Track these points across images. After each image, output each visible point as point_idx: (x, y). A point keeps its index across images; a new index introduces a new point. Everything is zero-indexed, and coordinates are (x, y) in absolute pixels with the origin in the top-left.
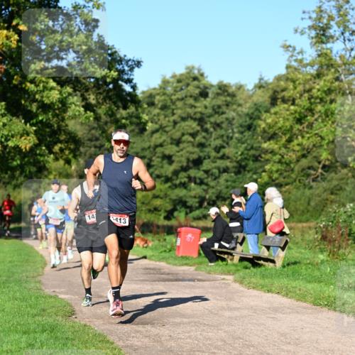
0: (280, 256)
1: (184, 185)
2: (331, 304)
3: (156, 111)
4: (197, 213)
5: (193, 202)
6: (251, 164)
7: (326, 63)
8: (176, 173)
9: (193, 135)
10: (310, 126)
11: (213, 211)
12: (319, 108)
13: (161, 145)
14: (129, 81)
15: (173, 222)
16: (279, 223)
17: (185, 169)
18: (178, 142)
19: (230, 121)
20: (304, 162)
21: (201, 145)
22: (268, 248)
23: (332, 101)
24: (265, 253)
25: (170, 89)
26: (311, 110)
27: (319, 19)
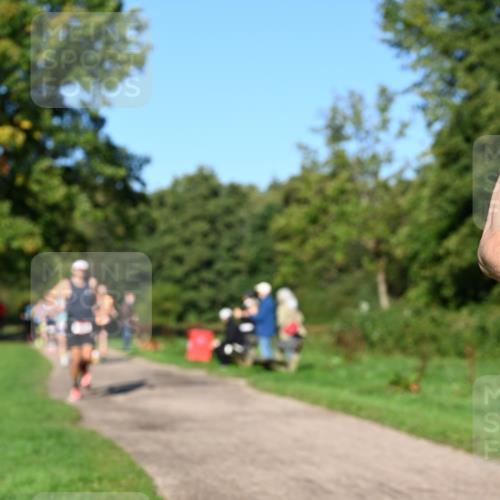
0: (294, 359)
1: (195, 288)
2: (347, 409)
3: (166, 211)
4: (209, 315)
5: (204, 304)
6: (264, 267)
7: (340, 163)
8: (187, 275)
9: (205, 235)
10: (324, 227)
11: (225, 314)
12: (334, 209)
13: (171, 246)
14: (138, 179)
15: (183, 326)
16: (294, 326)
17: (196, 270)
18: (188, 243)
19: (242, 222)
20: (319, 264)
21: (213, 246)
22: (282, 350)
23: (347, 202)
24: (278, 356)
25: (180, 189)
26: (324, 211)
27: (333, 118)
